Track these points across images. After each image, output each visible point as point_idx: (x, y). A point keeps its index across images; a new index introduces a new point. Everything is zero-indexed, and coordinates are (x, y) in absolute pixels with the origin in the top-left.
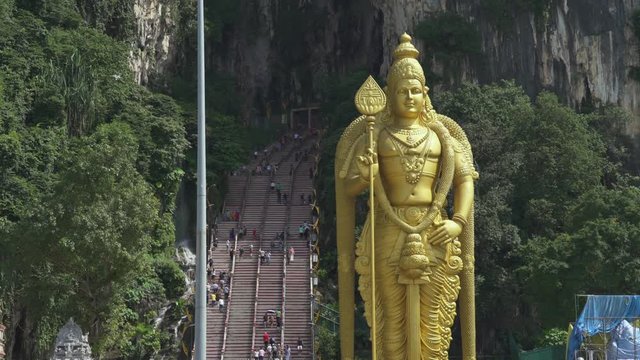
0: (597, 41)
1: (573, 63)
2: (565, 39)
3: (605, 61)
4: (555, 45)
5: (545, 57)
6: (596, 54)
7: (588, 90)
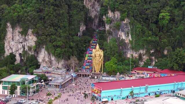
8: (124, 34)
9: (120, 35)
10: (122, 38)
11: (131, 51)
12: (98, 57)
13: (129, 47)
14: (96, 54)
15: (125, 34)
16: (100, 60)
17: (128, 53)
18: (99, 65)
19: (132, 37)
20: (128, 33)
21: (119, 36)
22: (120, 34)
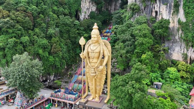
0: (165, 6)
1: (159, 11)
2: (158, 6)
3: (166, 10)
4: (156, 7)
5: (153, 10)
6: (165, 9)
7: (162, 17)
8: (167, 7)
9: (156, 12)
10: (160, 18)
11: (183, 45)
12: (95, 60)
13: (177, 37)
14: (89, 50)
15: (170, 7)
16: (101, 67)
17: (174, 50)
18: (98, 80)
19: (187, 14)
20: (177, 6)
21: (154, 14)
22: (157, 9)
